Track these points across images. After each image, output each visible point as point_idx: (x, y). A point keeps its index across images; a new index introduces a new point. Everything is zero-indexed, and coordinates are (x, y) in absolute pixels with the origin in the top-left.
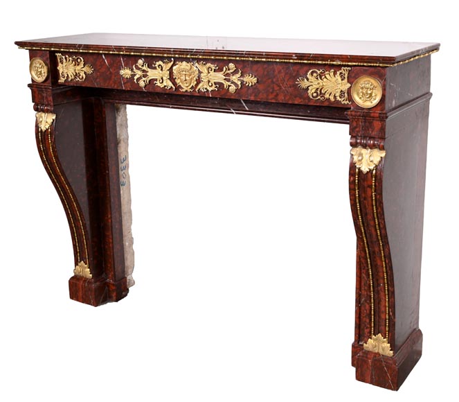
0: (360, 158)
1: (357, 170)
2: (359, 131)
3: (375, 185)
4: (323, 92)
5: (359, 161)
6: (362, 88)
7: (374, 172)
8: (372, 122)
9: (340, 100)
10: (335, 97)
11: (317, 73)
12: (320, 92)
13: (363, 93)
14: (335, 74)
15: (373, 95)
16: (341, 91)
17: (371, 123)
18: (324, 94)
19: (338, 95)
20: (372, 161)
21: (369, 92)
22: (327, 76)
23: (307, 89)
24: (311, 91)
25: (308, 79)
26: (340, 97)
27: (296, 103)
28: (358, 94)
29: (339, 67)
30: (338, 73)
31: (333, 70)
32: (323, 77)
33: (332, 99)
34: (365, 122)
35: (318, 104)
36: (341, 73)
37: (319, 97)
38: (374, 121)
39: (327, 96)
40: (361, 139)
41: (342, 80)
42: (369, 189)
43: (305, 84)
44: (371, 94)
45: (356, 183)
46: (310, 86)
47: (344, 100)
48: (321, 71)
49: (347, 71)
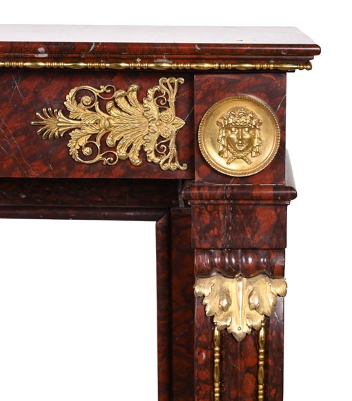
0: (225, 303)
1: (217, 333)
2: (218, 236)
3: (266, 366)
4: (109, 142)
5: (223, 309)
6: (228, 127)
7: (262, 333)
8: (252, 211)
9: (157, 160)
10: (143, 153)
11: (90, 93)
12: (100, 143)
13: (229, 140)
14: (141, 96)
15: (256, 142)
16: (160, 138)
17: (249, 213)
18: (114, 148)
19: (150, 148)
20: (256, 308)
21: (247, 136)
22: (122, 103)
23: (66, 136)
24: (77, 143)
25: (66, 113)
26: (157, 155)
27: (34, 174)
28: (214, 143)
29: (153, 76)
30: (151, 92)
31: (136, 87)
32: (109, 105)
33: (135, 159)
34: (234, 212)
35: (96, 176)
36: (157, 94)
37: (99, 157)
38: (259, 209)
39: (121, 152)
40: (223, 255)
41: (161, 110)
42: (249, 378)
43: (56, 124)
44: (250, 141)
45: (216, 365)
46: (74, 129)
47: (166, 161)
48: (103, 88)
49: (173, 87)
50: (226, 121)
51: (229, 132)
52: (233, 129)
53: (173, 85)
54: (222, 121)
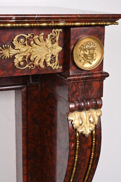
0: (81, 122)
2: (78, 95)
3: (95, 145)
4: (32, 58)
7: (94, 132)
9: (51, 65)
10: (45, 63)
11: (23, 37)
12: (27, 60)
13: (85, 55)
14: (45, 37)
16: (52, 55)
17: (90, 85)
18: (34, 61)
19: (48, 60)
20: (92, 123)
22: (37, 41)
24: (18, 59)
25: (13, 47)
26: (51, 63)
28: (78, 57)
29: (49, 29)
30: (49, 36)
31: (43, 34)
32: (32, 42)
33: (42, 66)
34: (85, 85)
35: (25, 74)
36: (52, 36)
37: (27, 66)
38: (94, 82)
39: (36, 63)
40: (79, 103)
41: (52, 43)
42: (89, 151)
43: (8, 53)
45: (77, 148)
46: (16, 54)
47: (54, 66)
48: (29, 35)
49: (58, 34)
50: (85, 47)
51: (85, 52)
52: (87, 50)
53: (58, 32)
54: (82, 47)
